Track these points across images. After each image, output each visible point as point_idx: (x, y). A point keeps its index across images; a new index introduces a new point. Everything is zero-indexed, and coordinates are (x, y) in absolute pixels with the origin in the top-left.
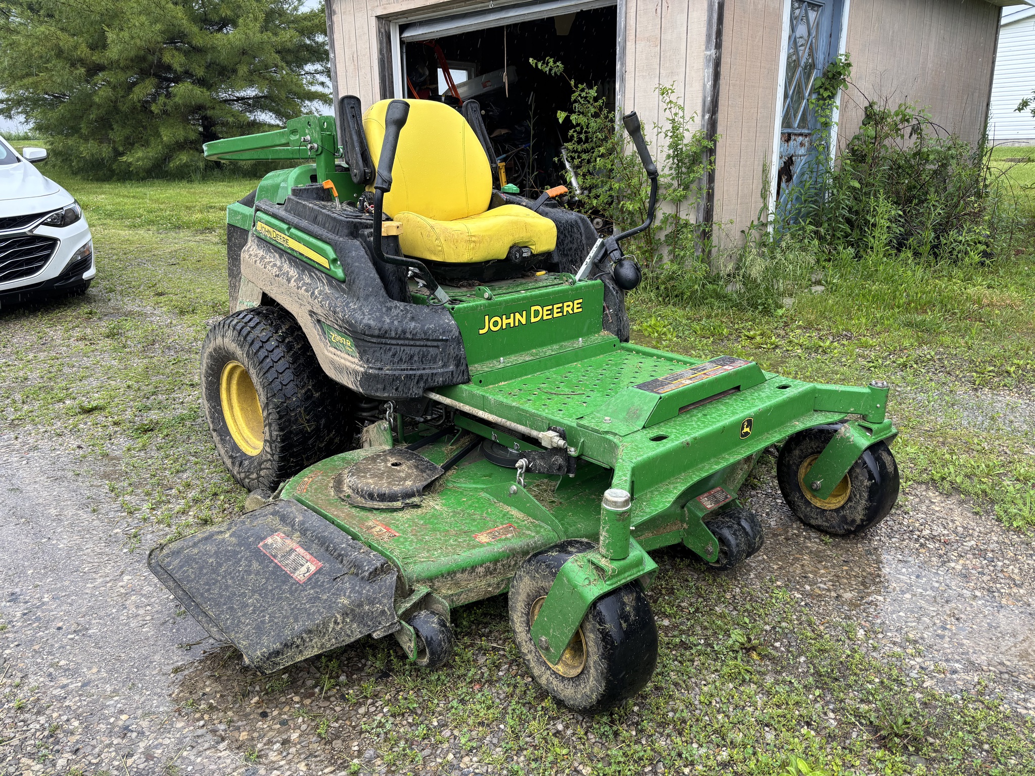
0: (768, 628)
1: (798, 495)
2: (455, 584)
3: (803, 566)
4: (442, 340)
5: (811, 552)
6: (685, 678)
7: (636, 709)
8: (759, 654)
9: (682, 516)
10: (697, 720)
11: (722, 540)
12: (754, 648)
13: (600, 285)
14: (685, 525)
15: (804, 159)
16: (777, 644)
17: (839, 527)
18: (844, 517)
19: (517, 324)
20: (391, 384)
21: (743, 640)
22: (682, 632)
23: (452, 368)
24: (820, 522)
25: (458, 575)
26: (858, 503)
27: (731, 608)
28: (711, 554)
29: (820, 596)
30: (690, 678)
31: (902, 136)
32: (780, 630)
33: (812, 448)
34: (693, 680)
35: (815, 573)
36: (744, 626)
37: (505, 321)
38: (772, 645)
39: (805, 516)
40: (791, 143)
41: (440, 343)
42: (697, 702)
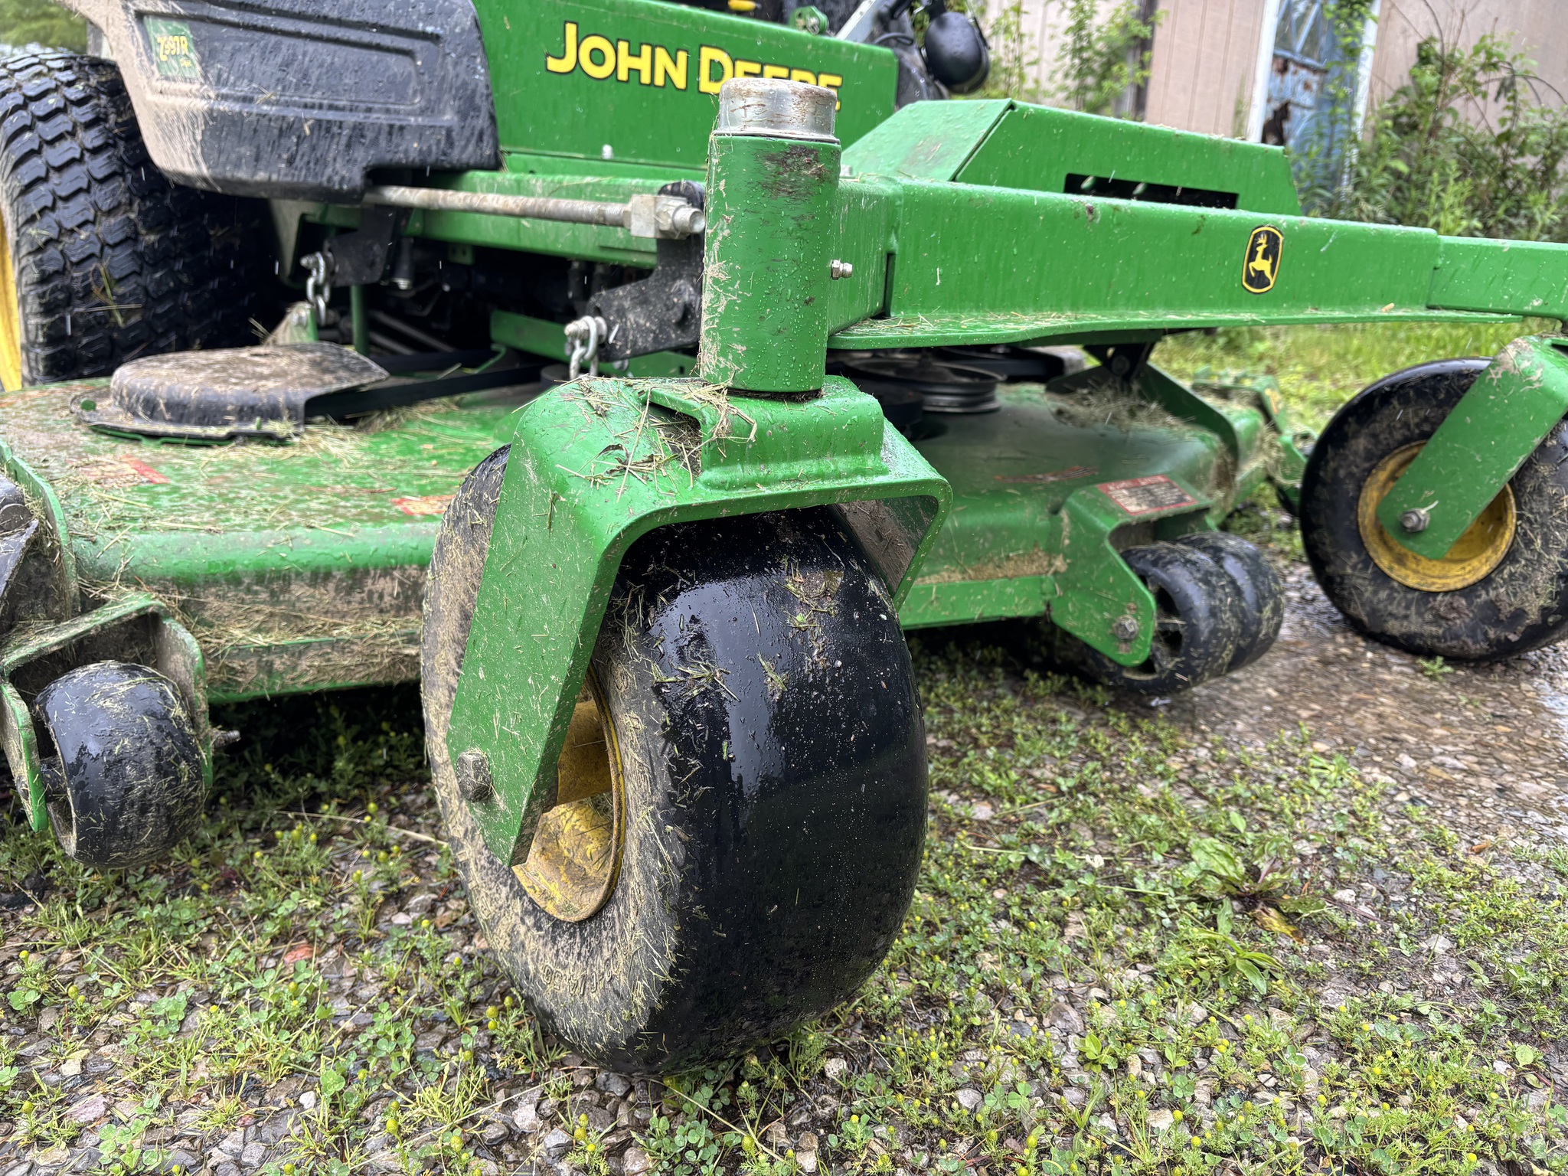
0: (1306, 848)
1: (1355, 558)
2: (286, 617)
3: (1380, 716)
4: (424, 36)
5: (1396, 690)
6: (1031, 972)
7: (835, 1067)
8: (1290, 917)
9: (1054, 534)
10: (1070, 1128)
11: (1167, 601)
12: (1268, 898)
13: (888, 59)
14: (1059, 563)
15: (1308, 114)
16: (1346, 895)
17: (1473, 636)
18: (1493, 606)
19: (659, 80)
20: (275, 145)
21: (1236, 870)
22: (1031, 837)
23: (448, 118)
24: (1414, 624)
25: (298, 590)
26: (1536, 563)
27: (1186, 791)
28: (1128, 639)
29: (1446, 783)
30: (1047, 974)
31: (1485, 95)
32: (1351, 859)
33: (1406, 425)
34: (1061, 983)
35: (1423, 733)
36: (1231, 836)
37: (626, 62)
38: (1329, 896)
39: (1373, 612)
40: (1289, 77)
41: (417, 45)
42: (1069, 1061)
